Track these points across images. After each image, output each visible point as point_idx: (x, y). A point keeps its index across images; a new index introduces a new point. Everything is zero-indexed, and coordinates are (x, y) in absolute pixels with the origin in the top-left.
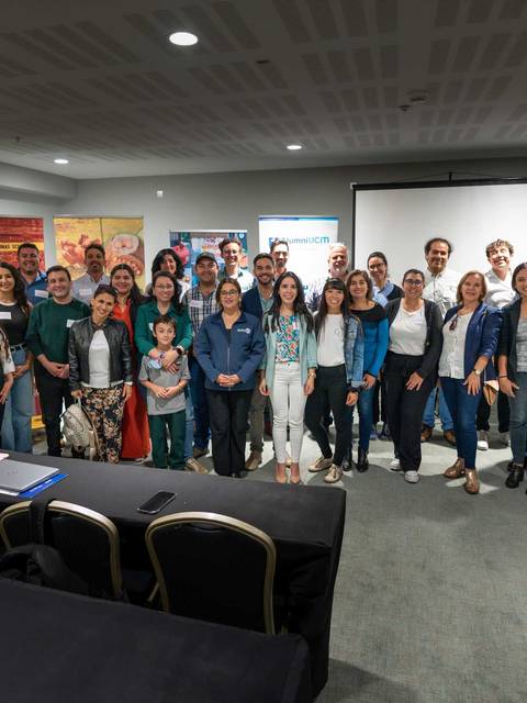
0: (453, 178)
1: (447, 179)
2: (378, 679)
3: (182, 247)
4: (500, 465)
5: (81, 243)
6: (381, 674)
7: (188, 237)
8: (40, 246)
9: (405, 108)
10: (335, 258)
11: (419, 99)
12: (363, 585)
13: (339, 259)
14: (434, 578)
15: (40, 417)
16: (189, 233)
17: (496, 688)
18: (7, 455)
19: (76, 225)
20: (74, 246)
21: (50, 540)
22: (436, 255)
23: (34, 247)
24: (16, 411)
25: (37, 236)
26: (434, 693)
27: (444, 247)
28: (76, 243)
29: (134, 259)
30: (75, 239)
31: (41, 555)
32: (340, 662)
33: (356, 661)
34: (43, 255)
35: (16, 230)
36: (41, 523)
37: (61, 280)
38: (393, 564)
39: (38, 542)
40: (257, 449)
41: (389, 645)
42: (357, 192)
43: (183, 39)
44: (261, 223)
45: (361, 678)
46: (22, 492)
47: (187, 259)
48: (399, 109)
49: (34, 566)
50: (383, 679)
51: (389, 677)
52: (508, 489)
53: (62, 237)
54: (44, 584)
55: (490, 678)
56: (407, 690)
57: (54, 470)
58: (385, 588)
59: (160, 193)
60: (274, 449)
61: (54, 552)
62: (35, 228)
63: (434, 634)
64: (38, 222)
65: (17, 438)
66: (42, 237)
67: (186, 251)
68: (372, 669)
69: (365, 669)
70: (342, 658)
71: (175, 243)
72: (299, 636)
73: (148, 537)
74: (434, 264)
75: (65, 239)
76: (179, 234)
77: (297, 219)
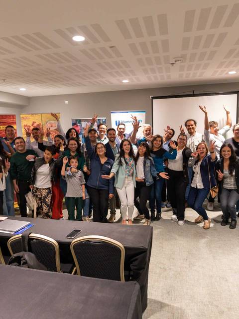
0: (195, 93)
1: (192, 93)
2: (168, 305)
3: (77, 126)
4: (218, 216)
5: (33, 125)
6: (169, 303)
7: (80, 121)
8: (15, 127)
9: (173, 64)
10: (146, 131)
11: (178, 61)
12: (161, 268)
13: (148, 132)
14: (191, 264)
15: (17, 203)
16: (80, 120)
17: (217, 307)
18: (7, 218)
19: (31, 117)
20: (30, 127)
21: (30, 250)
22: (190, 126)
23: (12, 127)
24: (8, 200)
25: (13, 123)
26: (191, 310)
27: (192, 123)
28: (30, 125)
29: (57, 132)
30: (30, 124)
31: (27, 256)
32: (152, 300)
33: (159, 299)
34: (16, 131)
35: (4, 120)
36: (26, 243)
37: (21, 142)
38: (173, 259)
39: (25, 251)
40: (113, 213)
41: (172, 291)
42: (154, 100)
43: (79, 38)
44: (112, 114)
45: (162, 305)
46: (15, 232)
47: (80, 131)
48: (170, 65)
49: (24, 261)
50: (170, 305)
51: (173, 304)
52: (222, 227)
53: (24, 123)
54: (29, 267)
55: (215, 303)
56: (181, 309)
57: (28, 223)
58: (170, 269)
59: (66, 102)
60: (121, 213)
61: (33, 255)
62: (12, 119)
63: (191, 287)
64: (14, 116)
65: (9, 211)
66: (15, 123)
67: (79, 127)
68: (166, 301)
69: (163, 302)
70: (153, 298)
71: (74, 124)
72: (136, 282)
73: (72, 247)
74: (190, 131)
75: (25, 124)
76: (76, 120)
77: (128, 112)
